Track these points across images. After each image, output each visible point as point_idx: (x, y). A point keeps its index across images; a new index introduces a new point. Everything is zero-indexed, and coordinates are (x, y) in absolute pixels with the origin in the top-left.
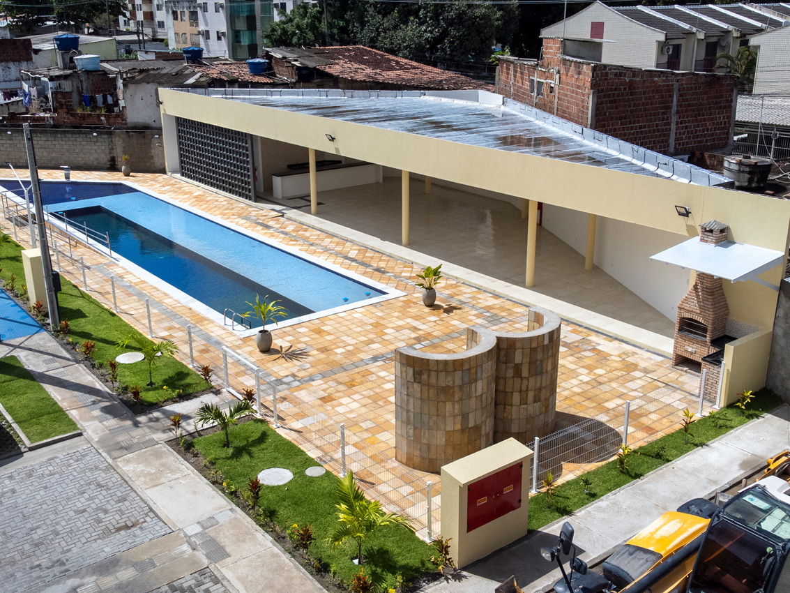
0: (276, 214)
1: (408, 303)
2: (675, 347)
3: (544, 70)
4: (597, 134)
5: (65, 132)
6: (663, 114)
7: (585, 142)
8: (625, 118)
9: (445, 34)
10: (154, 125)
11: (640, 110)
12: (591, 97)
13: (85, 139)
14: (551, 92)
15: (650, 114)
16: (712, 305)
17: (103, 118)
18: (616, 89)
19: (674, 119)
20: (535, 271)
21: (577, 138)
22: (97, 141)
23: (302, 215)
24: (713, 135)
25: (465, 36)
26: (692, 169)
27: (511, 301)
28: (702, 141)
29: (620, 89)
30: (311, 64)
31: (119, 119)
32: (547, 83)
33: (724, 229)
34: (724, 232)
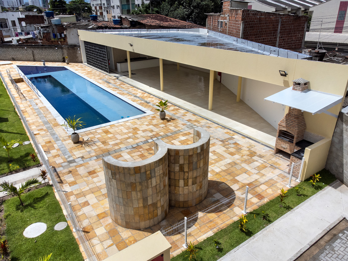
0: (115, 78)
1: (154, 118)
2: (276, 145)
3: (223, 16)
4: (244, 41)
5: (46, 48)
6: (274, 33)
7: (238, 44)
8: (257, 35)
9: (192, 12)
10: (78, 45)
11: (264, 31)
12: (241, 24)
13: (53, 50)
14: (226, 25)
15: (268, 33)
16: (297, 124)
17: (59, 42)
18: (253, 21)
19: (279, 35)
20: (213, 103)
21: (234, 43)
22: (58, 51)
23: (125, 78)
24: (295, 43)
25: (200, 12)
26: (288, 52)
27: (201, 117)
28: (290, 46)
29: (255, 21)
30: (135, 20)
31: (65, 42)
32: (224, 21)
33: (307, 83)
34: (306, 85)
